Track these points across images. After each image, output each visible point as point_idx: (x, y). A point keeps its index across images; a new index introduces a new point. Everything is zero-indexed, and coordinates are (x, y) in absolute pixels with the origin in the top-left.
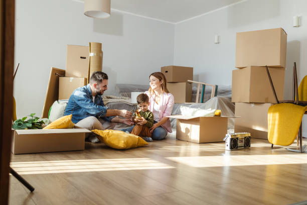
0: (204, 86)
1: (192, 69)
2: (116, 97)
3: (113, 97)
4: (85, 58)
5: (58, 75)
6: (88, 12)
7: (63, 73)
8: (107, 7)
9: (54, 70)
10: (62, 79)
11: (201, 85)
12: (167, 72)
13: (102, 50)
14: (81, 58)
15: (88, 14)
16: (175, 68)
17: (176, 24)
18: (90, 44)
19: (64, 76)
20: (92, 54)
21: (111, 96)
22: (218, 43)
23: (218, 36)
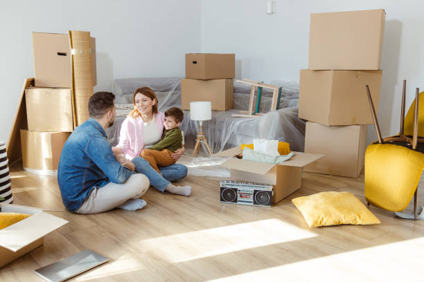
0: (261, 89)
1: (234, 55)
4: (65, 54)
11: (257, 88)
12: (195, 62)
14: (59, 54)
16: (206, 55)
18: (70, 34)
22: (272, 13)
23: (273, 3)
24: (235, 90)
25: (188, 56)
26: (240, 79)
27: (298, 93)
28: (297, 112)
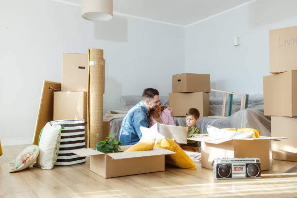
0: (231, 96)
1: (208, 76)
2: (121, 112)
3: (119, 111)
4: (84, 68)
5: (53, 90)
6: (86, 14)
7: (58, 87)
8: (109, 7)
9: (47, 84)
10: (57, 95)
11: (228, 95)
12: (179, 80)
13: (105, 57)
14: (79, 68)
15: (86, 17)
16: (188, 75)
17: (186, 27)
18: (89, 51)
19: (60, 90)
20: (92, 63)
21: (116, 111)
22: (238, 45)
23: (238, 38)
24: (211, 103)
25: (174, 77)
26: (215, 89)
27: (263, 100)
28: (263, 112)
